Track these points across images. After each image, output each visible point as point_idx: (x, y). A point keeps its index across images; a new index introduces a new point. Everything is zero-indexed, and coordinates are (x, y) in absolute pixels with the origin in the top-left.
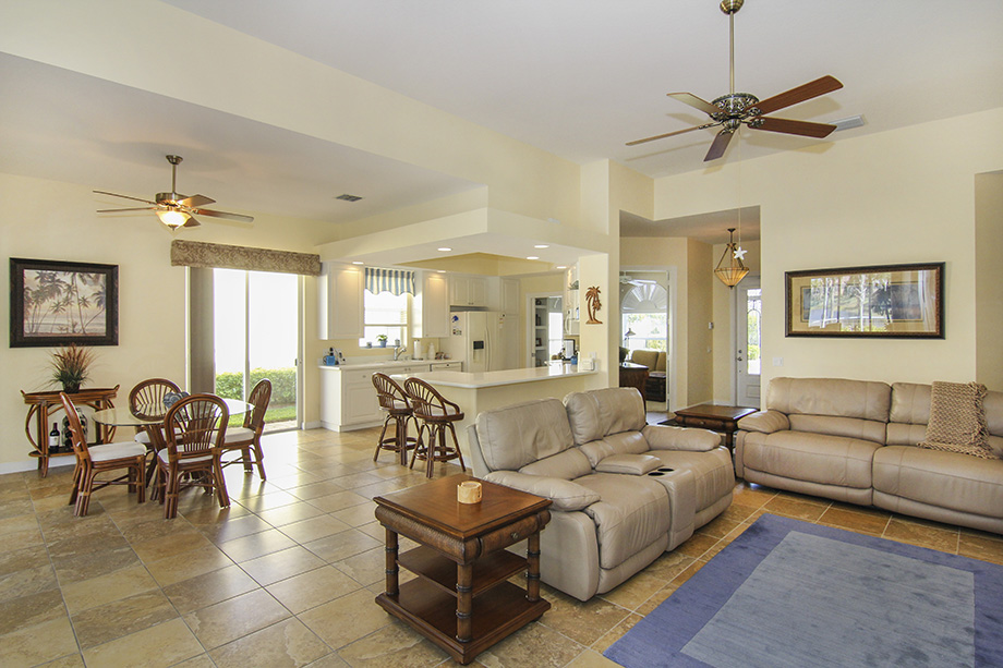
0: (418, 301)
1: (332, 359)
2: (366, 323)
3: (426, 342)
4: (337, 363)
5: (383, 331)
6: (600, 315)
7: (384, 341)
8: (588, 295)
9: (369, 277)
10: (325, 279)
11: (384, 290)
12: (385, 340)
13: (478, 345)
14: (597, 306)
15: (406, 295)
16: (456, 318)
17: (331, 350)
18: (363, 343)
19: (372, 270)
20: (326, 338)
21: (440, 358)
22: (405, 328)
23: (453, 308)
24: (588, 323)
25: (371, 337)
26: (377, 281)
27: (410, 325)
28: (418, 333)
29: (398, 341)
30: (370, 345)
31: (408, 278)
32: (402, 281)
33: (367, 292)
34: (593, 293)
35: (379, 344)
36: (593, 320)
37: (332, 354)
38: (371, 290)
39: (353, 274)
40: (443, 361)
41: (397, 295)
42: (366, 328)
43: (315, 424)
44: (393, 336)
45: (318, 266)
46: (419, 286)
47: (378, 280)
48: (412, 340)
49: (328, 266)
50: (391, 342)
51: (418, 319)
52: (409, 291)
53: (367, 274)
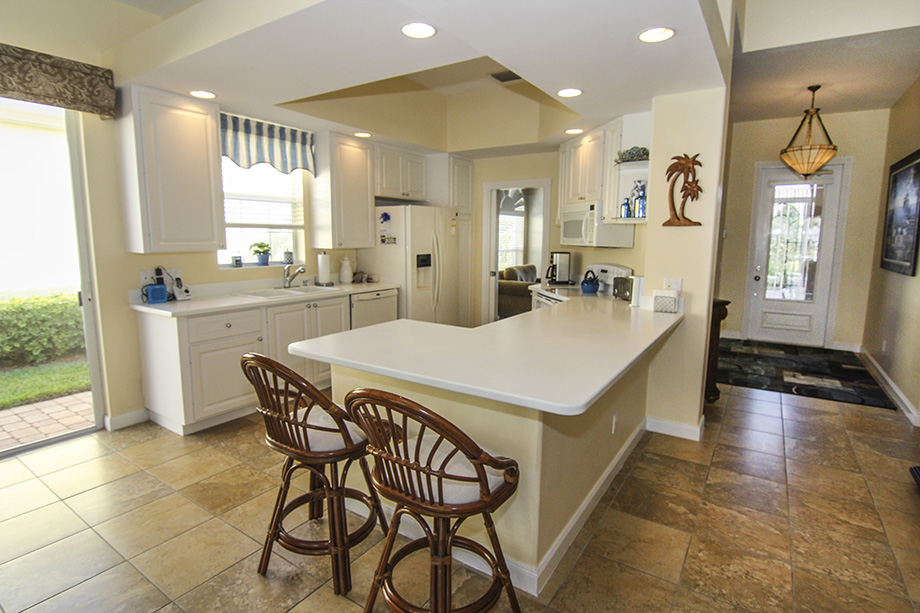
0: (323, 185)
1: (159, 291)
2: (227, 221)
3: (337, 256)
4: (172, 298)
5: (262, 236)
6: (693, 210)
7: (264, 254)
8: (672, 170)
9: (230, 133)
10: (128, 125)
11: (261, 160)
12: (266, 253)
13: (424, 261)
14: (692, 191)
15: (299, 173)
16: (386, 217)
17: (159, 271)
18: (224, 258)
19: (235, 120)
20: (138, 246)
21: (361, 281)
22: (301, 233)
23: (381, 201)
24: (667, 224)
25: (239, 246)
26: (247, 144)
27: (310, 228)
28: (325, 241)
29: (289, 254)
30: (238, 263)
31: (304, 143)
32: (293, 148)
33: (226, 161)
34: (684, 166)
35: (255, 259)
36: (678, 219)
37: (160, 281)
38: (236, 159)
39: (192, 119)
40: (364, 287)
41: (285, 171)
42: (227, 229)
43: (133, 416)
44: (281, 246)
45: (110, 94)
46: (324, 159)
47: (248, 140)
48: (313, 252)
49: (134, 97)
50: (277, 256)
51: (324, 216)
52: (306, 167)
53: (224, 126)
